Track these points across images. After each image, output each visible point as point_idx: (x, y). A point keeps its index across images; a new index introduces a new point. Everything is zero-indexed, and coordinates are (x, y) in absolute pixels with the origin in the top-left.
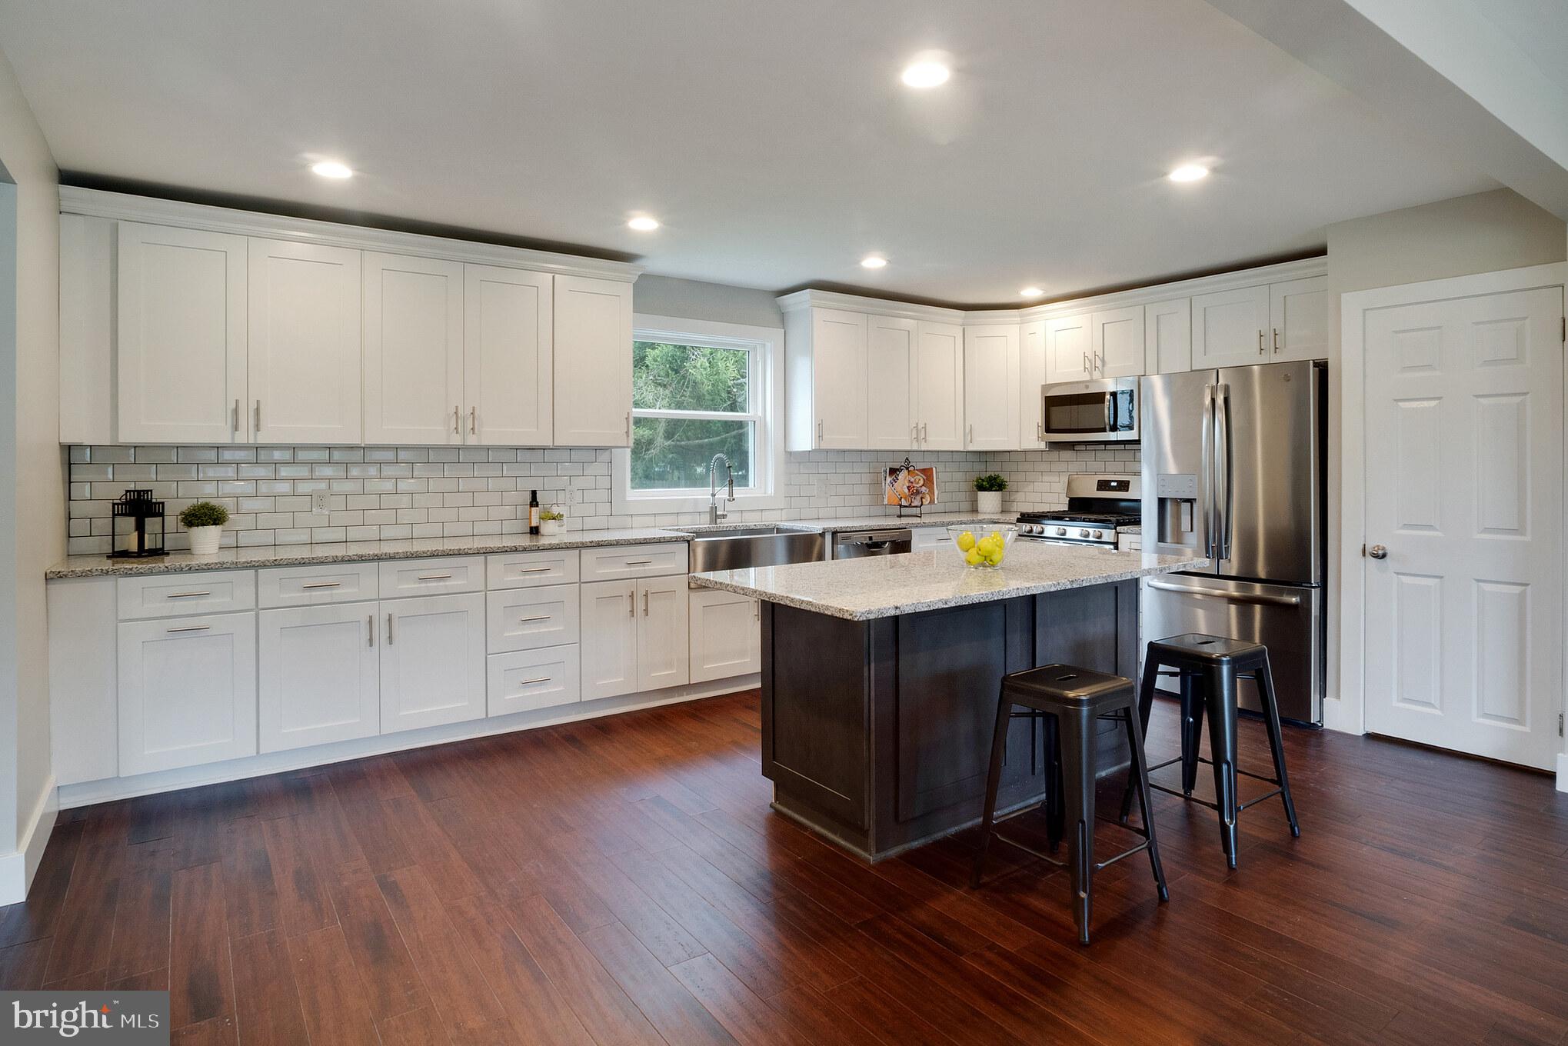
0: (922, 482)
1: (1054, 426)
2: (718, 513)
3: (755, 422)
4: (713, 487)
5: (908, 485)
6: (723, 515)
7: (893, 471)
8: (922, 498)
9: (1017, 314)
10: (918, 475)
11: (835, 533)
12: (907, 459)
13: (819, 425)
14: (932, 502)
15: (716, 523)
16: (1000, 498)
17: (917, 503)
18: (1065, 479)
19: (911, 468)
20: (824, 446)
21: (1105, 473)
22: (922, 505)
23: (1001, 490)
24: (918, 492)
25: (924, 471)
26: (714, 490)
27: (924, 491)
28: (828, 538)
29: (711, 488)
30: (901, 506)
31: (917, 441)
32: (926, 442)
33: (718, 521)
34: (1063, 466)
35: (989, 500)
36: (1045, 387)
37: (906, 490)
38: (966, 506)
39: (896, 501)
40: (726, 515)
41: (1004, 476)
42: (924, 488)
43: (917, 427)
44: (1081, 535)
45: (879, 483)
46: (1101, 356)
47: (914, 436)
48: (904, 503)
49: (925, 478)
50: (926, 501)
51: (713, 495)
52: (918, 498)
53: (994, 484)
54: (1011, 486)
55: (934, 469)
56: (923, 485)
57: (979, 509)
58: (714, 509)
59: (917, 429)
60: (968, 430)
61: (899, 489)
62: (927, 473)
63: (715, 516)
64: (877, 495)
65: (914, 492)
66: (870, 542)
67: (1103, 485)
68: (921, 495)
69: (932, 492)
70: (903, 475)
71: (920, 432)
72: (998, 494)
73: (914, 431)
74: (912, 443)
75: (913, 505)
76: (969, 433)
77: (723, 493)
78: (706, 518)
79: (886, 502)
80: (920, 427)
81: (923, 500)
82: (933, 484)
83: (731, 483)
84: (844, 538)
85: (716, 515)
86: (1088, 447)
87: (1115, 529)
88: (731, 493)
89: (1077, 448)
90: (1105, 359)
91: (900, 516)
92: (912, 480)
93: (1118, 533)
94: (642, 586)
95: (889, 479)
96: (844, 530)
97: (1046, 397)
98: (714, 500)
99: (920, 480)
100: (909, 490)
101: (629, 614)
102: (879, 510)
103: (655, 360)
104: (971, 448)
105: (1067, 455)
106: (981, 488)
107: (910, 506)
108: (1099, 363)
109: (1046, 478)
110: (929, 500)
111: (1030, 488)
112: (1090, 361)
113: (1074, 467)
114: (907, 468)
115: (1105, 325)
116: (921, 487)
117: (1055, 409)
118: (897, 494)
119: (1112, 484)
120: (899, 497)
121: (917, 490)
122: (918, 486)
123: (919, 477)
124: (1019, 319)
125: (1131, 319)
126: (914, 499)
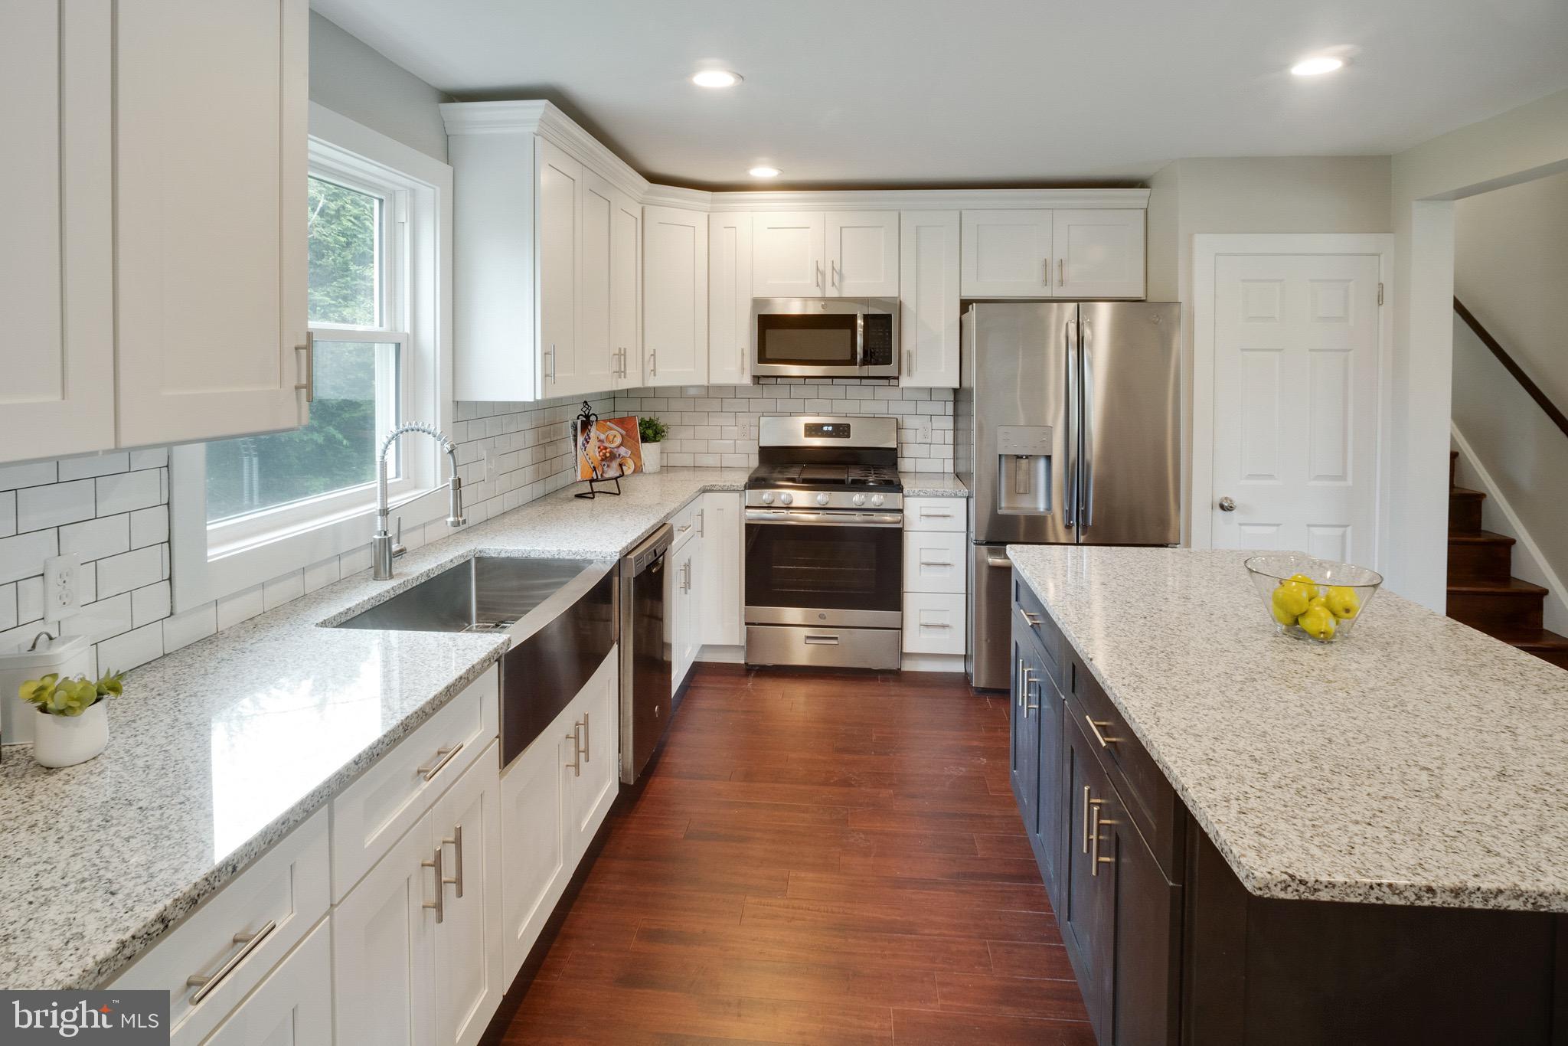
0: (618, 440)
1: (768, 356)
2: (394, 549)
5: (597, 445)
7: (585, 426)
8: (621, 465)
9: (710, 197)
10: (611, 429)
13: (547, 354)
14: (638, 470)
16: (659, 451)
17: (612, 472)
18: (746, 420)
19: (592, 418)
22: (621, 475)
24: (613, 456)
25: (621, 422)
27: (622, 454)
30: (592, 480)
32: (625, 377)
35: (650, 454)
36: (757, 302)
37: (598, 455)
42: (623, 451)
43: (618, 354)
46: (837, 267)
47: (615, 369)
48: (597, 475)
49: (624, 432)
50: (629, 469)
52: (615, 464)
56: (622, 444)
58: (387, 542)
59: (619, 358)
60: (647, 357)
61: (592, 454)
62: (627, 425)
63: (387, 557)
65: (606, 456)
67: (814, 430)
68: (618, 461)
69: (637, 455)
70: (594, 431)
72: (659, 445)
73: (615, 362)
74: (613, 379)
75: (606, 476)
76: (649, 361)
81: (624, 468)
82: (637, 442)
85: (390, 555)
90: (843, 271)
91: (589, 495)
92: (602, 437)
93: (904, 497)
95: (581, 439)
96: (632, 548)
97: (758, 315)
98: (384, 523)
99: (613, 437)
100: (597, 452)
104: (653, 383)
106: (644, 438)
108: (836, 277)
110: (632, 467)
112: (824, 275)
115: (843, 229)
116: (618, 447)
117: (769, 333)
118: (590, 461)
119: (825, 428)
120: (592, 466)
121: (611, 452)
122: (613, 446)
123: (613, 432)
124: (709, 205)
125: (881, 227)
126: (608, 466)
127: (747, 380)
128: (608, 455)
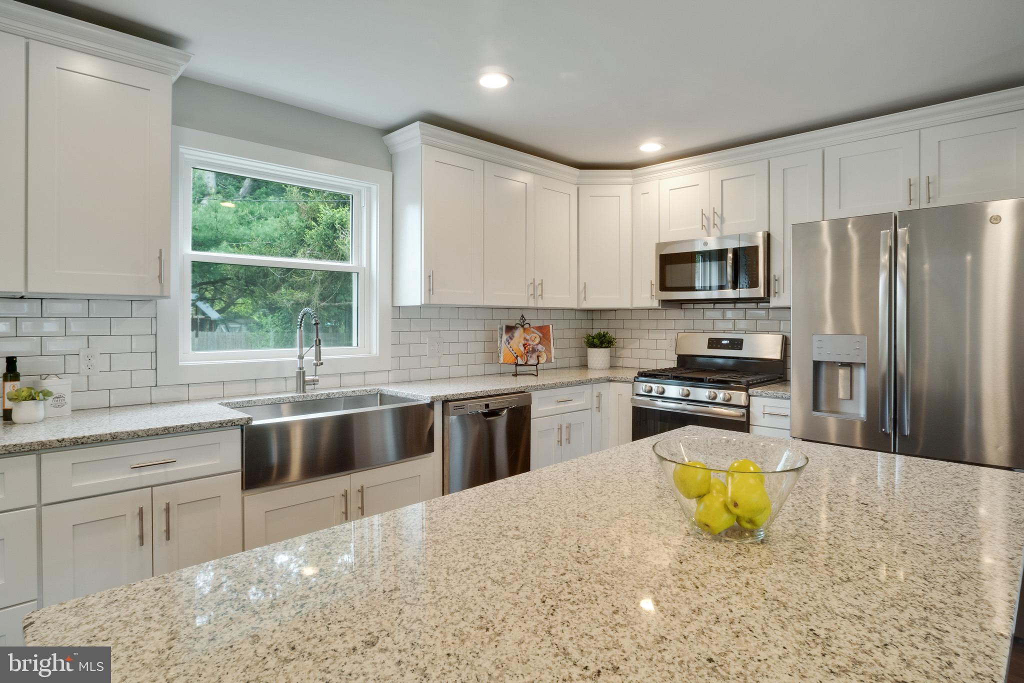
0: (538, 340)
1: (668, 285)
2: (307, 378)
3: (358, 273)
4: (301, 347)
5: (523, 342)
6: (314, 381)
7: (510, 329)
8: (538, 357)
9: (631, 173)
10: (534, 333)
11: (445, 402)
12: (522, 316)
13: (429, 276)
14: (549, 360)
15: (304, 391)
16: (608, 355)
17: (533, 361)
18: (672, 336)
19: (527, 326)
20: (435, 300)
21: (714, 331)
22: (538, 363)
23: (610, 347)
24: (534, 351)
25: (540, 329)
26: (301, 351)
27: (540, 349)
28: (438, 408)
29: (298, 349)
30: (517, 365)
31: (534, 298)
32: (542, 299)
33: (307, 387)
34: (672, 324)
35: (598, 357)
36: (659, 246)
37: (522, 349)
38: (575, 361)
39: (512, 360)
40: (318, 381)
41: (612, 334)
42: (540, 347)
43: (533, 283)
44: (709, 398)
45: (493, 341)
46: (719, 213)
47: (531, 292)
48: (520, 362)
49: (541, 335)
50: (543, 360)
51: (301, 357)
52: (535, 356)
53: (603, 341)
54: (619, 343)
55: (551, 326)
56: (540, 343)
57: (588, 365)
58: (301, 374)
59: (534, 287)
60: (581, 288)
61: (515, 347)
62: (544, 331)
63: (302, 381)
64: (493, 354)
65: (529, 350)
66: (486, 411)
67: (714, 343)
68: (537, 353)
69: (548, 351)
70: (519, 333)
71: (537, 288)
72: (607, 350)
73: (531, 288)
74: (528, 299)
75: (529, 363)
76: (583, 290)
77: (310, 355)
78: (292, 384)
79: (501, 361)
80: (537, 282)
81: (540, 358)
82: (550, 341)
83: (318, 343)
84: (456, 408)
85: (304, 381)
86: (697, 306)
87: (747, 391)
88: (318, 355)
89: (684, 306)
90: (724, 216)
91: (516, 375)
92: (528, 337)
93: (749, 396)
94: (162, 496)
95: (505, 337)
96: (456, 397)
97: (660, 255)
98: (301, 363)
99: (535, 338)
100: (525, 348)
101: (138, 542)
102: (494, 369)
103: (312, 238)
104: (586, 305)
105: (674, 313)
106: (592, 345)
107: (526, 364)
108: (718, 221)
109: (653, 335)
110: (545, 358)
111: (636, 344)
112: (708, 219)
113: (682, 324)
114: (523, 326)
115: (724, 182)
116: (537, 345)
117: (668, 267)
118: (513, 352)
119: (724, 342)
120: (515, 355)
121: (533, 348)
122: (534, 343)
123: (535, 335)
124: (631, 179)
125: (754, 175)
126: (531, 357)
127: (655, 304)
128: (531, 349)
